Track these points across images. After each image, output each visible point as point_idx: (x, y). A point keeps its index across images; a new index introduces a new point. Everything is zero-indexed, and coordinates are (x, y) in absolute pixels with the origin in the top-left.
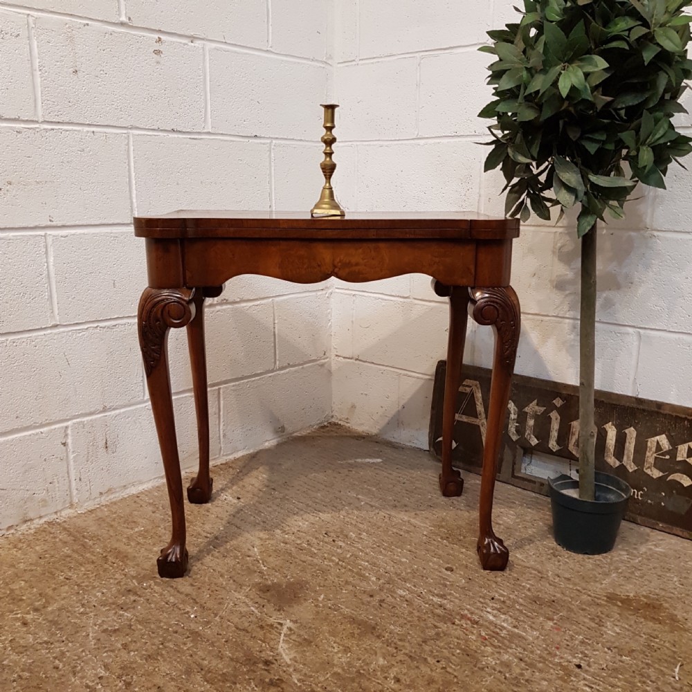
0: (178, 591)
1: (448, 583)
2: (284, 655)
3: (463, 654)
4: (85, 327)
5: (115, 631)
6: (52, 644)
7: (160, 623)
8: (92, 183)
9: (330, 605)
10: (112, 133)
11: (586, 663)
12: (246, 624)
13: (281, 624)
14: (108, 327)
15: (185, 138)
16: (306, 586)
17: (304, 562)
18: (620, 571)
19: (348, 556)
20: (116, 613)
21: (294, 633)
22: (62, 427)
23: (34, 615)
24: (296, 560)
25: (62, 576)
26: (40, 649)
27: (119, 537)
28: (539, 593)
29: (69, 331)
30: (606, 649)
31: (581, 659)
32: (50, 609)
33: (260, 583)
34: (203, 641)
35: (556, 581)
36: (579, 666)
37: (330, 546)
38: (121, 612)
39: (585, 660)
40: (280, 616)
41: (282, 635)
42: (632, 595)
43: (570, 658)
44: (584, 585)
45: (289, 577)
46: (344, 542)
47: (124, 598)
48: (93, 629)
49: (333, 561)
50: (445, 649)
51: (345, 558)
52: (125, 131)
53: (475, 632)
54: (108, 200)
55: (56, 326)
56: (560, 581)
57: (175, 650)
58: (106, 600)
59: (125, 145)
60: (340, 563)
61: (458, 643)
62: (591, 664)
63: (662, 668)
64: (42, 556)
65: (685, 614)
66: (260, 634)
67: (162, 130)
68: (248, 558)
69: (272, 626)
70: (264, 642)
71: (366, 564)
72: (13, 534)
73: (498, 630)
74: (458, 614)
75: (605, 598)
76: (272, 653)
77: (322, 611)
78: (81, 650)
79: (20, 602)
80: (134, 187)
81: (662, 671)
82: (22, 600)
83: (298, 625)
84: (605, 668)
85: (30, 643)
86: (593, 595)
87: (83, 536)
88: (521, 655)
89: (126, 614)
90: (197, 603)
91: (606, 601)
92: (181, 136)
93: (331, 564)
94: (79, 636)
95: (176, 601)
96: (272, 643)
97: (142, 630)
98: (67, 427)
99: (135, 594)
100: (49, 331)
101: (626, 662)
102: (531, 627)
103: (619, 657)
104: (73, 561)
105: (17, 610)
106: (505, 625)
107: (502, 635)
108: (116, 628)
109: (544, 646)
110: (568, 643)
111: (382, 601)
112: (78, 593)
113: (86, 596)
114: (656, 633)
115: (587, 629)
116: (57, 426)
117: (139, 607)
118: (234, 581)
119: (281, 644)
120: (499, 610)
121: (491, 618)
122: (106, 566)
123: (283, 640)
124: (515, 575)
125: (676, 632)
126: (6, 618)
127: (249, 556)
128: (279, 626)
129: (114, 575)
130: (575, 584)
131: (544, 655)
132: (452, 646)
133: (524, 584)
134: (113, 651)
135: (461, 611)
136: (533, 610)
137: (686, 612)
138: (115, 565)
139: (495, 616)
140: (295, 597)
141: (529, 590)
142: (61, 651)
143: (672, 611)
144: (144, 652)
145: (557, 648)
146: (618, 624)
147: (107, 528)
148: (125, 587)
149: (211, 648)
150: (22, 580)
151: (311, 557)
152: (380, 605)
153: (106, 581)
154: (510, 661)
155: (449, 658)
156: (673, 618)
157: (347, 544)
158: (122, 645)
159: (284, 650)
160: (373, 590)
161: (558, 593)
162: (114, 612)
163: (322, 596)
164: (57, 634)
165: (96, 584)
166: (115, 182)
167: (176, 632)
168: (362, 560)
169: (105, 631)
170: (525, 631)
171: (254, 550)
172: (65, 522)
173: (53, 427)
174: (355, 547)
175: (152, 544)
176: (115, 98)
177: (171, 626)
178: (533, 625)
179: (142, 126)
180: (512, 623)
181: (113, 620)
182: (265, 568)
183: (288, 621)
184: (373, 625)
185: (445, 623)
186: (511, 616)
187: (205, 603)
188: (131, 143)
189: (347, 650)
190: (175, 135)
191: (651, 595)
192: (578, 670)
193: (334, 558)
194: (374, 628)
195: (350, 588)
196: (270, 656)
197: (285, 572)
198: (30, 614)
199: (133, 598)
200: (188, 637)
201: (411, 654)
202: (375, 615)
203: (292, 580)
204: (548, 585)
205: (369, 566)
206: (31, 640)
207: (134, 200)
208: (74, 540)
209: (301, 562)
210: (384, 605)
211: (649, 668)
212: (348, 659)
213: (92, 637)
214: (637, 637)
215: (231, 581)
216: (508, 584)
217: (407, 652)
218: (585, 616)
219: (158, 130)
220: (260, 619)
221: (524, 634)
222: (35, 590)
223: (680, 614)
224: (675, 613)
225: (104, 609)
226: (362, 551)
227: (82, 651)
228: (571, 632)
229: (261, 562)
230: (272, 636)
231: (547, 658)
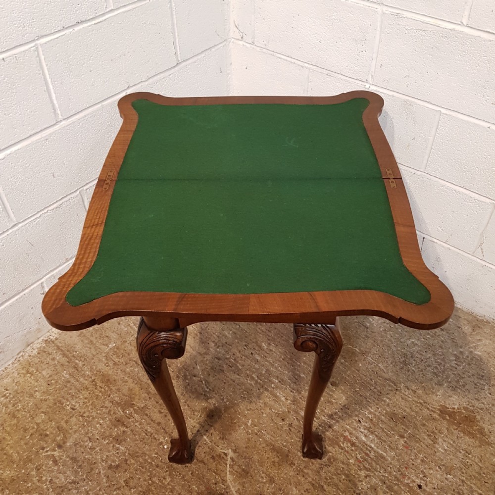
0: (152, 420)
1: (334, 401)
2: (231, 487)
3: (346, 480)
4: (38, 215)
5: (117, 467)
6: (78, 483)
7: (145, 457)
8: (14, 105)
9: (256, 431)
10: (21, 52)
11: (424, 482)
12: (203, 455)
13: (226, 454)
14: (56, 208)
15: (89, 26)
16: (238, 411)
17: (234, 381)
18: (449, 380)
19: (264, 372)
20: (113, 446)
21: (236, 464)
22: (39, 285)
23: (59, 452)
24: (228, 379)
25: (68, 405)
26: (71, 489)
27: (100, 356)
28: (395, 409)
29: (26, 224)
30: (437, 468)
31: (421, 479)
32: (68, 444)
33: (206, 408)
34: (177, 475)
35: (406, 393)
36: (420, 487)
37: (250, 361)
38: (117, 446)
39: (424, 480)
40: (224, 446)
41: (228, 466)
42: (456, 407)
43: (414, 478)
44: (424, 397)
45: (225, 400)
46: (259, 354)
47: (116, 429)
48: (102, 465)
49: (253, 378)
50: (335, 475)
51: (261, 374)
52: (33, 44)
53: (353, 455)
54: (32, 113)
55: (15, 225)
56: (409, 394)
57: (160, 486)
58: (104, 432)
59: (37, 57)
60: (259, 381)
61: (343, 468)
62: (428, 483)
63: (472, 485)
64: (49, 383)
65: (490, 427)
66: (213, 465)
67: (66, 28)
68: (194, 378)
69: (220, 456)
70: (217, 474)
71: (277, 381)
72: (22, 356)
73: (368, 452)
74: (342, 435)
75: (438, 412)
76: (223, 486)
77: (252, 438)
78: (98, 489)
79: (46, 438)
80: (52, 91)
81: (471, 487)
82: (47, 435)
83: (237, 454)
84: (436, 488)
85: (63, 482)
86: (430, 408)
87: (74, 356)
88: (383, 478)
89: (121, 447)
90: (166, 433)
91: (439, 415)
92: (85, 25)
93: (253, 383)
94: (94, 474)
95: (152, 431)
96: (222, 475)
97: (134, 464)
98: (42, 283)
99: (123, 425)
100: (10, 231)
101: (450, 480)
102: (389, 446)
103: (445, 475)
104: (73, 388)
105: (46, 447)
106: (373, 446)
107: (371, 456)
108: (117, 463)
109: (398, 466)
110: (413, 463)
111: (290, 425)
112: (84, 424)
113: (90, 429)
114: (470, 448)
115: (426, 447)
116: (35, 285)
117: (128, 440)
118: (188, 406)
119: (228, 476)
120: (368, 429)
121: (364, 438)
122: (97, 393)
123: (229, 471)
124: (379, 389)
125: (483, 447)
126: (41, 456)
127: (195, 376)
128: (224, 456)
129: (104, 402)
130: (419, 397)
131: (398, 476)
132: (339, 471)
133: (385, 399)
134: (119, 489)
135: (343, 432)
136: (391, 427)
137: (491, 424)
138: (103, 390)
139: (366, 436)
140: (232, 423)
141: (388, 405)
142: (85, 489)
143: (481, 423)
144: (140, 489)
145: (406, 468)
146: (446, 439)
147: (89, 346)
148: (115, 416)
149: (183, 483)
150: (43, 412)
151: (238, 375)
152: (290, 429)
153: (100, 410)
154: (377, 484)
155: (338, 485)
156: (481, 431)
157: (262, 357)
158: (124, 481)
159: (231, 482)
160: (284, 412)
161: (408, 408)
162: (112, 445)
163: (250, 422)
164: (79, 472)
165: (94, 414)
166: (35, 94)
167: (157, 466)
168: (274, 376)
169: (110, 467)
170: (386, 452)
171: (197, 368)
172: (57, 339)
173: (32, 287)
174: (267, 361)
175: (124, 364)
176: (16, 17)
177: (152, 459)
178: (391, 445)
179: (48, 32)
180: (377, 443)
181: (113, 453)
182: (208, 390)
183: (230, 450)
184: (286, 452)
185: (334, 448)
186: (377, 436)
187: (172, 433)
188: (41, 53)
189: (271, 480)
190: (81, 27)
191: (469, 407)
192: (419, 491)
193: (254, 376)
194: (287, 456)
195: (268, 410)
196: (223, 488)
197: (222, 394)
198: (56, 451)
199: (122, 429)
200: (167, 471)
201: (313, 482)
202: (287, 441)
203: (228, 403)
204: (401, 398)
205: (279, 384)
206: (63, 480)
207: (55, 102)
208: (68, 362)
209: (232, 382)
210: (293, 430)
211: (464, 485)
212: (273, 490)
213: (103, 474)
214: (458, 453)
215: (186, 406)
216: (374, 399)
217: (311, 480)
218: (425, 433)
219: (64, 29)
220: (211, 449)
221: (385, 454)
222: (54, 423)
223: (486, 427)
224: (484, 425)
225: (105, 443)
226: (273, 365)
227: (100, 490)
228: (415, 451)
229: (204, 382)
230: (221, 467)
231: (399, 478)
